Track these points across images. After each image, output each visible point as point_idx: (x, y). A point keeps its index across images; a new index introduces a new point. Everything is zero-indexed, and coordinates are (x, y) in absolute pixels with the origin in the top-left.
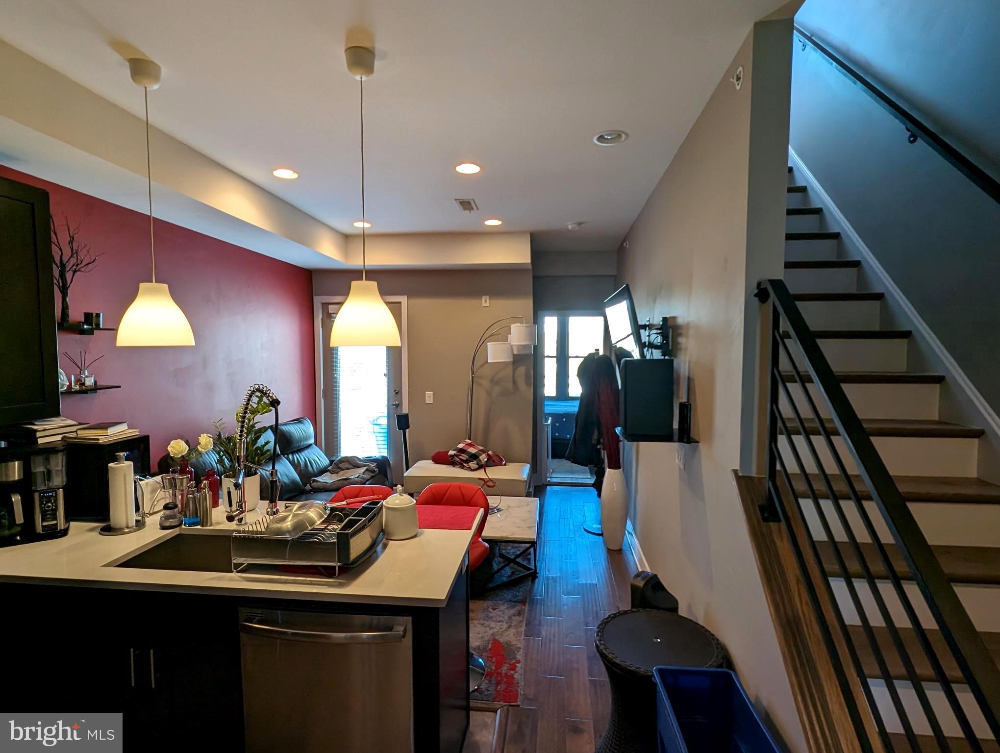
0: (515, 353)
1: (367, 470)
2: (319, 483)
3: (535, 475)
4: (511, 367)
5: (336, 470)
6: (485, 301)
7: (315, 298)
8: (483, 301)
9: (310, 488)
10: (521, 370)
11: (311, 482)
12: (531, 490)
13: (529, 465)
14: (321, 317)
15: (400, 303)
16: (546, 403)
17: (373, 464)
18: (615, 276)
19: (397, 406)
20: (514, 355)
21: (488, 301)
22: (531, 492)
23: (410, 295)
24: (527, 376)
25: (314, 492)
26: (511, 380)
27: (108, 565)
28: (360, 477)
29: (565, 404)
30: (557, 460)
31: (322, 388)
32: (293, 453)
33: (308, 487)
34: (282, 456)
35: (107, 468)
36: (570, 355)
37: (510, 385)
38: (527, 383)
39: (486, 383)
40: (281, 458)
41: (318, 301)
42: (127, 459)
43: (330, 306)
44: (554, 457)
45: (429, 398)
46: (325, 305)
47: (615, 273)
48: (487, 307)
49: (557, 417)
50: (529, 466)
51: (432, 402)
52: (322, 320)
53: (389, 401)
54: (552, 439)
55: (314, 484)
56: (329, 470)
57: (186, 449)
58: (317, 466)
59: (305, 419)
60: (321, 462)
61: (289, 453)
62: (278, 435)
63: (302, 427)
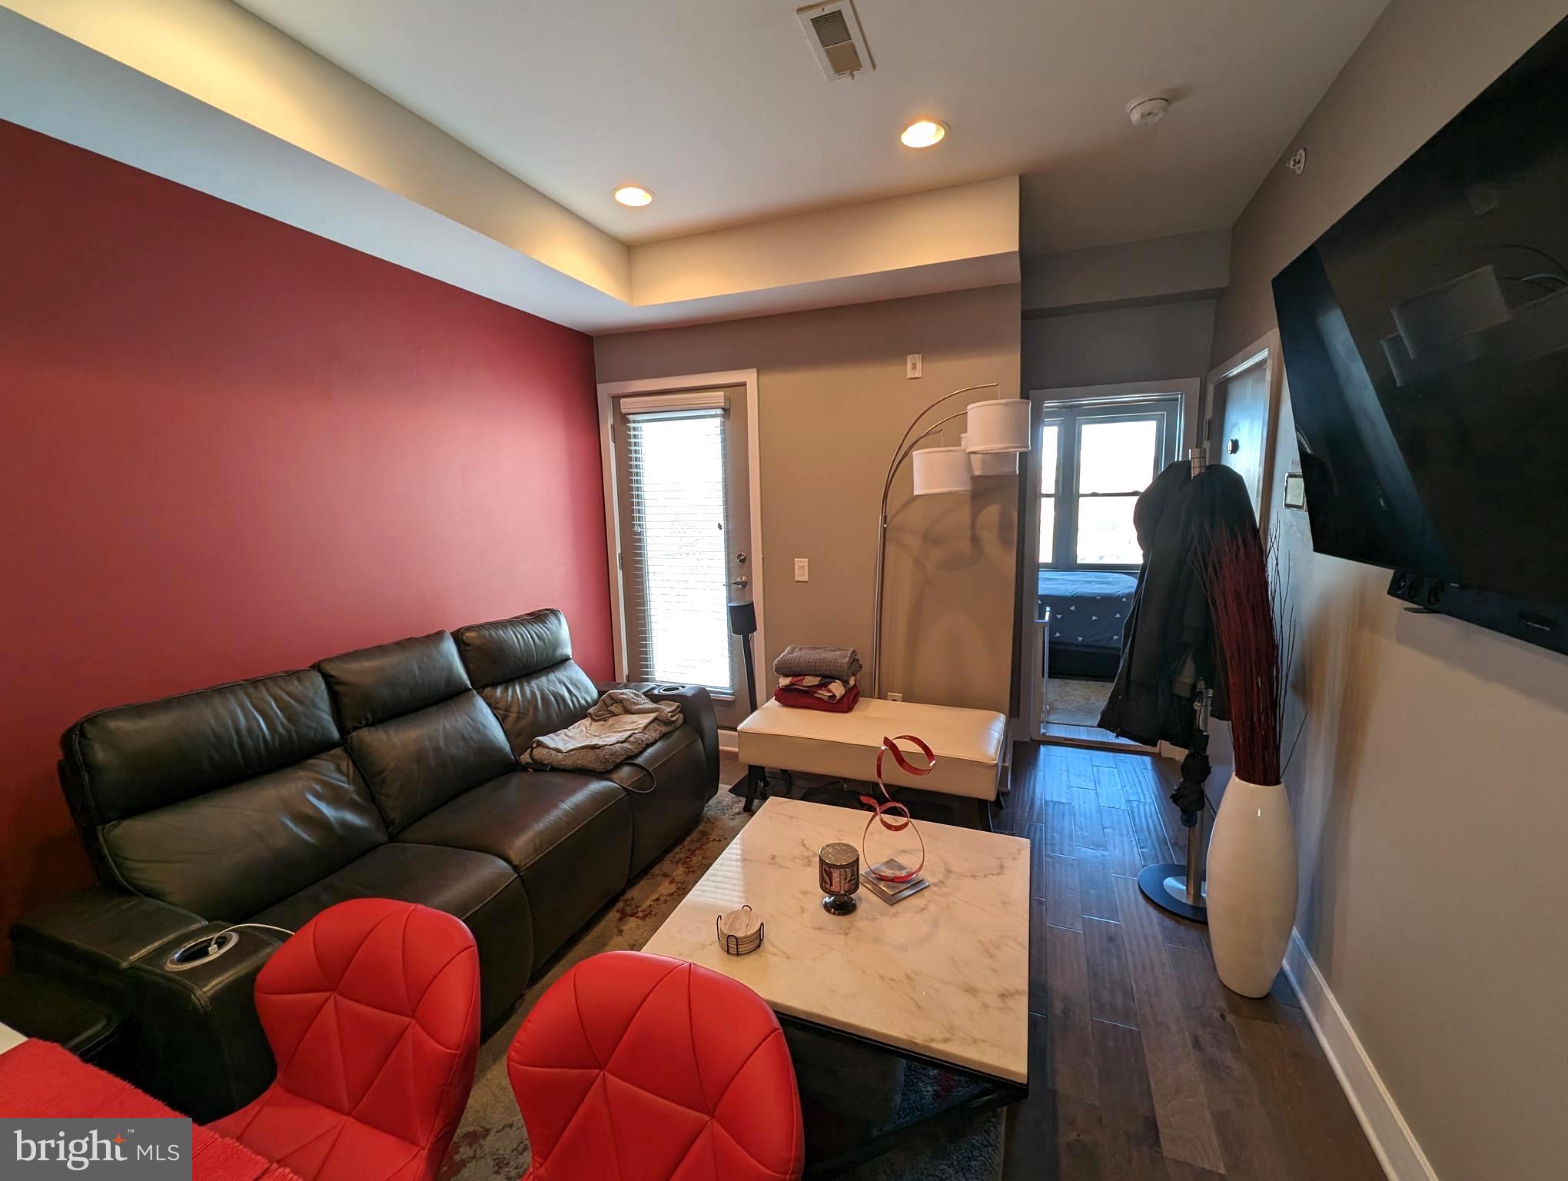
0: (977, 473)
1: (655, 719)
2: (545, 751)
3: (1016, 720)
4: (967, 508)
5: (604, 714)
6: (914, 367)
7: (598, 386)
8: (909, 366)
9: (529, 760)
10: (991, 513)
11: (534, 745)
12: (1007, 764)
13: (1003, 715)
14: (610, 421)
15: (744, 384)
16: (1042, 575)
17: (670, 706)
18: (1218, 296)
19: (744, 584)
20: (975, 479)
21: (919, 365)
22: (1007, 767)
23: (763, 366)
24: (1004, 525)
25: (535, 770)
26: (968, 533)
28: (631, 739)
29: (1071, 578)
30: (1057, 682)
31: (618, 550)
32: (508, 681)
33: (525, 758)
34: (474, 691)
36: (1081, 492)
37: (964, 546)
38: (1004, 541)
39: (914, 542)
40: (470, 700)
41: (604, 391)
43: (622, 400)
44: (1052, 675)
45: (801, 569)
46: (616, 399)
47: (1223, 283)
48: (918, 378)
49: (1059, 603)
50: (1002, 718)
51: (807, 580)
52: (613, 427)
53: (729, 575)
54: (1050, 643)
55: (539, 753)
56: (590, 714)
58: (562, 707)
59: (554, 612)
60: (574, 698)
61: (494, 685)
62: (469, 648)
63: (538, 628)
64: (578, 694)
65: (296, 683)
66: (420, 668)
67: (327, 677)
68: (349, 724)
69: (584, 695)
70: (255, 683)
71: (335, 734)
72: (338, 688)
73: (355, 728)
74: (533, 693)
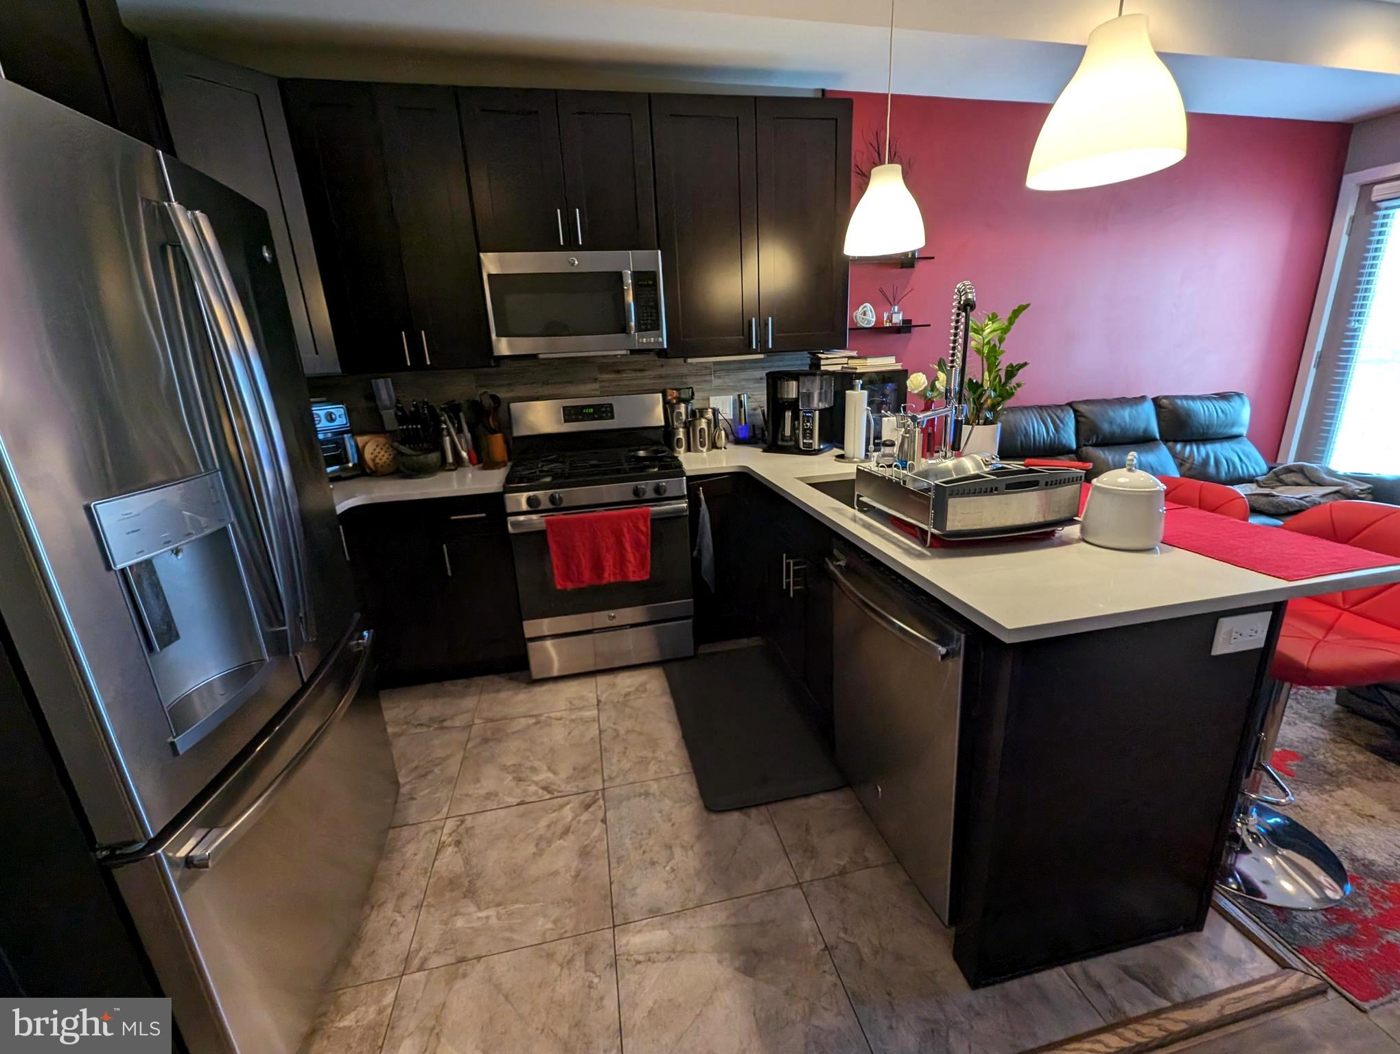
5: (1271, 484)
7: (1346, 177)
14: (1351, 213)
27: (802, 479)
32: (1187, 441)
34: (1161, 442)
35: (845, 394)
40: (1157, 446)
41: (1351, 182)
42: (863, 388)
52: (1353, 219)
56: (1258, 480)
57: (924, 383)
58: (1231, 469)
59: (1239, 395)
60: (1244, 466)
61: (1176, 441)
62: (1163, 410)
63: (1223, 404)
64: (1248, 463)
65: (1060, 411)
66: (1130, 417)
67: (1075, 411)
68: (1082, 442)
69: (1253, 465)
70: (1041, 407)
71: (1074, 446)
72: (1081, 419)
73: (1085, 445)
74: (1208, 455)
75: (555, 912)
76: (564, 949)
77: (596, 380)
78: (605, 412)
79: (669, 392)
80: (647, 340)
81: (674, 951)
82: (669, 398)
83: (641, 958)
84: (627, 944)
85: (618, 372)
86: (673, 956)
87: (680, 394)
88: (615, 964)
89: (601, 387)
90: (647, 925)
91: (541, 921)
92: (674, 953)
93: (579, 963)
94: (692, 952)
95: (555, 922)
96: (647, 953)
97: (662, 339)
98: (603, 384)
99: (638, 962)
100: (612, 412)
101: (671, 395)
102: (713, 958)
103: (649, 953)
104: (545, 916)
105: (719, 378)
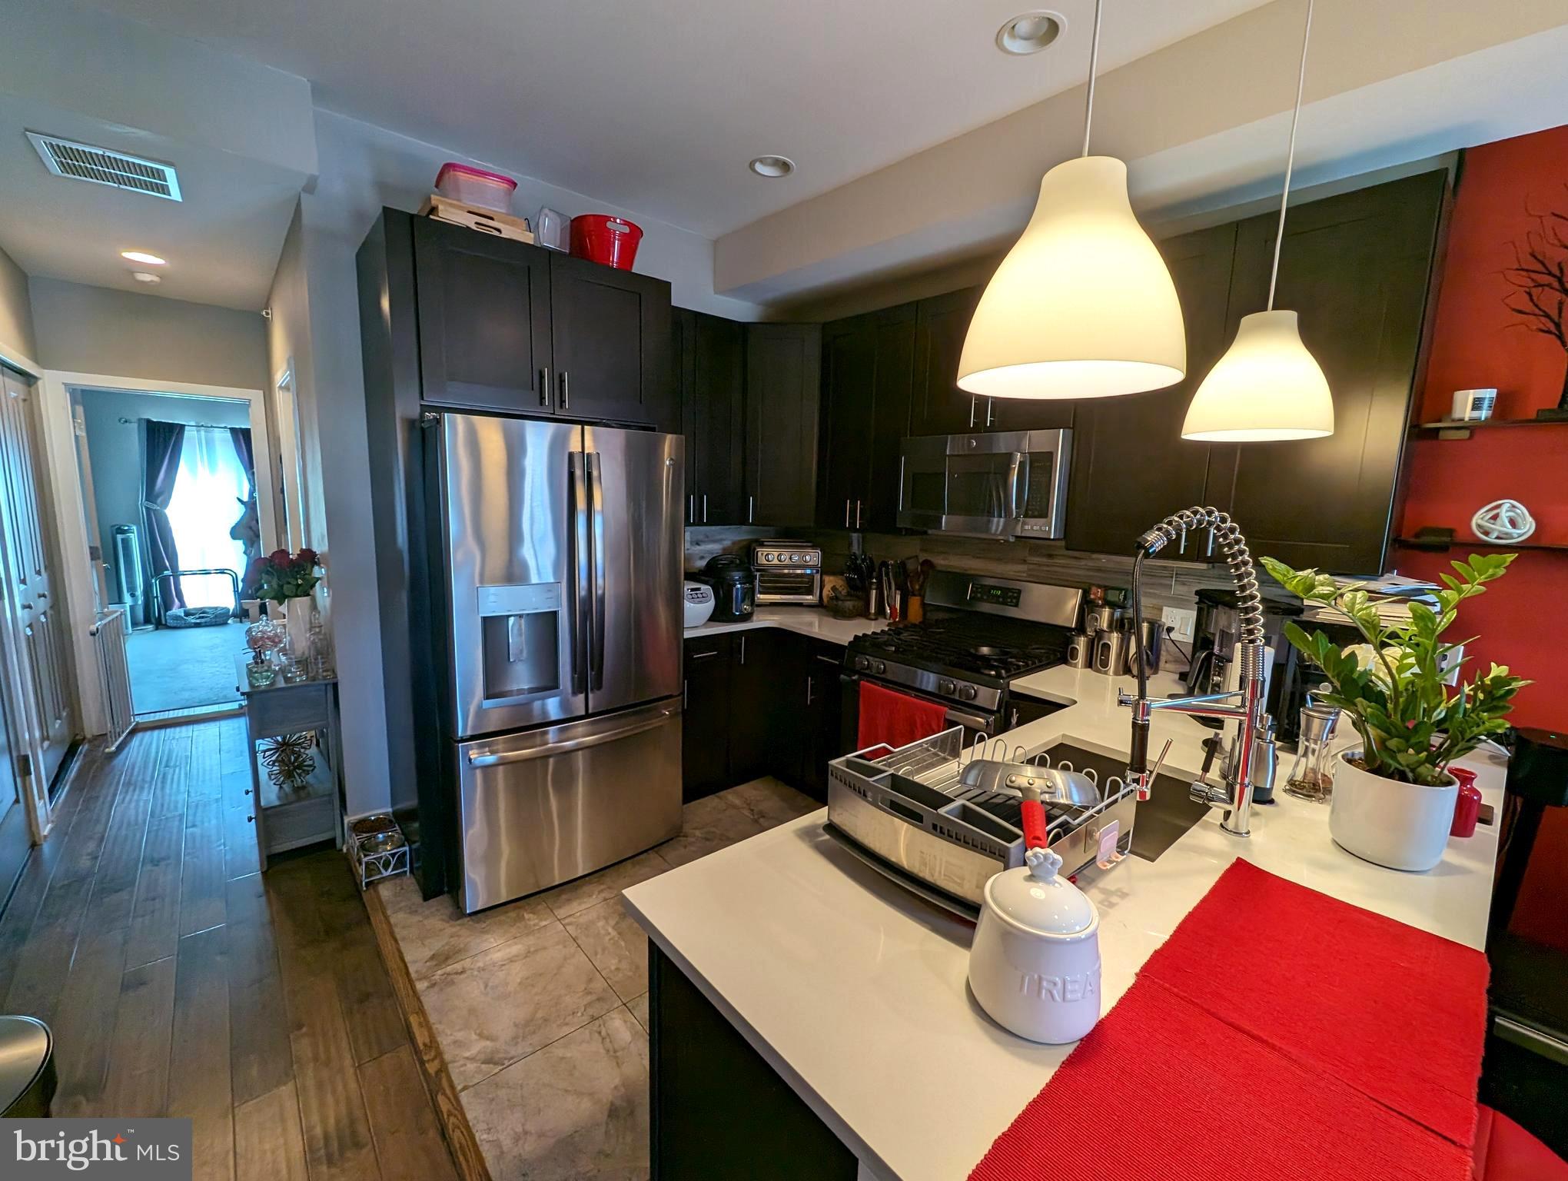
75: (624, 965)
76: (599, 985)
77: (1025, 562)
78: (1012, 597)
79: (1094, 589)
80: (1033, 527)
81: (615, 1051)
82: (1092, 597)
83: (603, 1033)
84: (612, 1019)
85: (1050, 556)
86: (612, 1053)
87: (1106, 594)
88: (594, 1019)
89: (1029, 570)
90: (633, 1023)
91: (615, 961)
92: (615, 1055)
93: (589, 998)
94: (617, 1063)
95: (617, 969)
96: (608, 1035)
97: (1050, 527)
98: (1031, 567)
99: (600, 1033)
100: (1018, 598)
101: (1094, 594)
102: (617, 1081)
103: (610, 1038)
104: (620, 961)
105: (1184, 584)
